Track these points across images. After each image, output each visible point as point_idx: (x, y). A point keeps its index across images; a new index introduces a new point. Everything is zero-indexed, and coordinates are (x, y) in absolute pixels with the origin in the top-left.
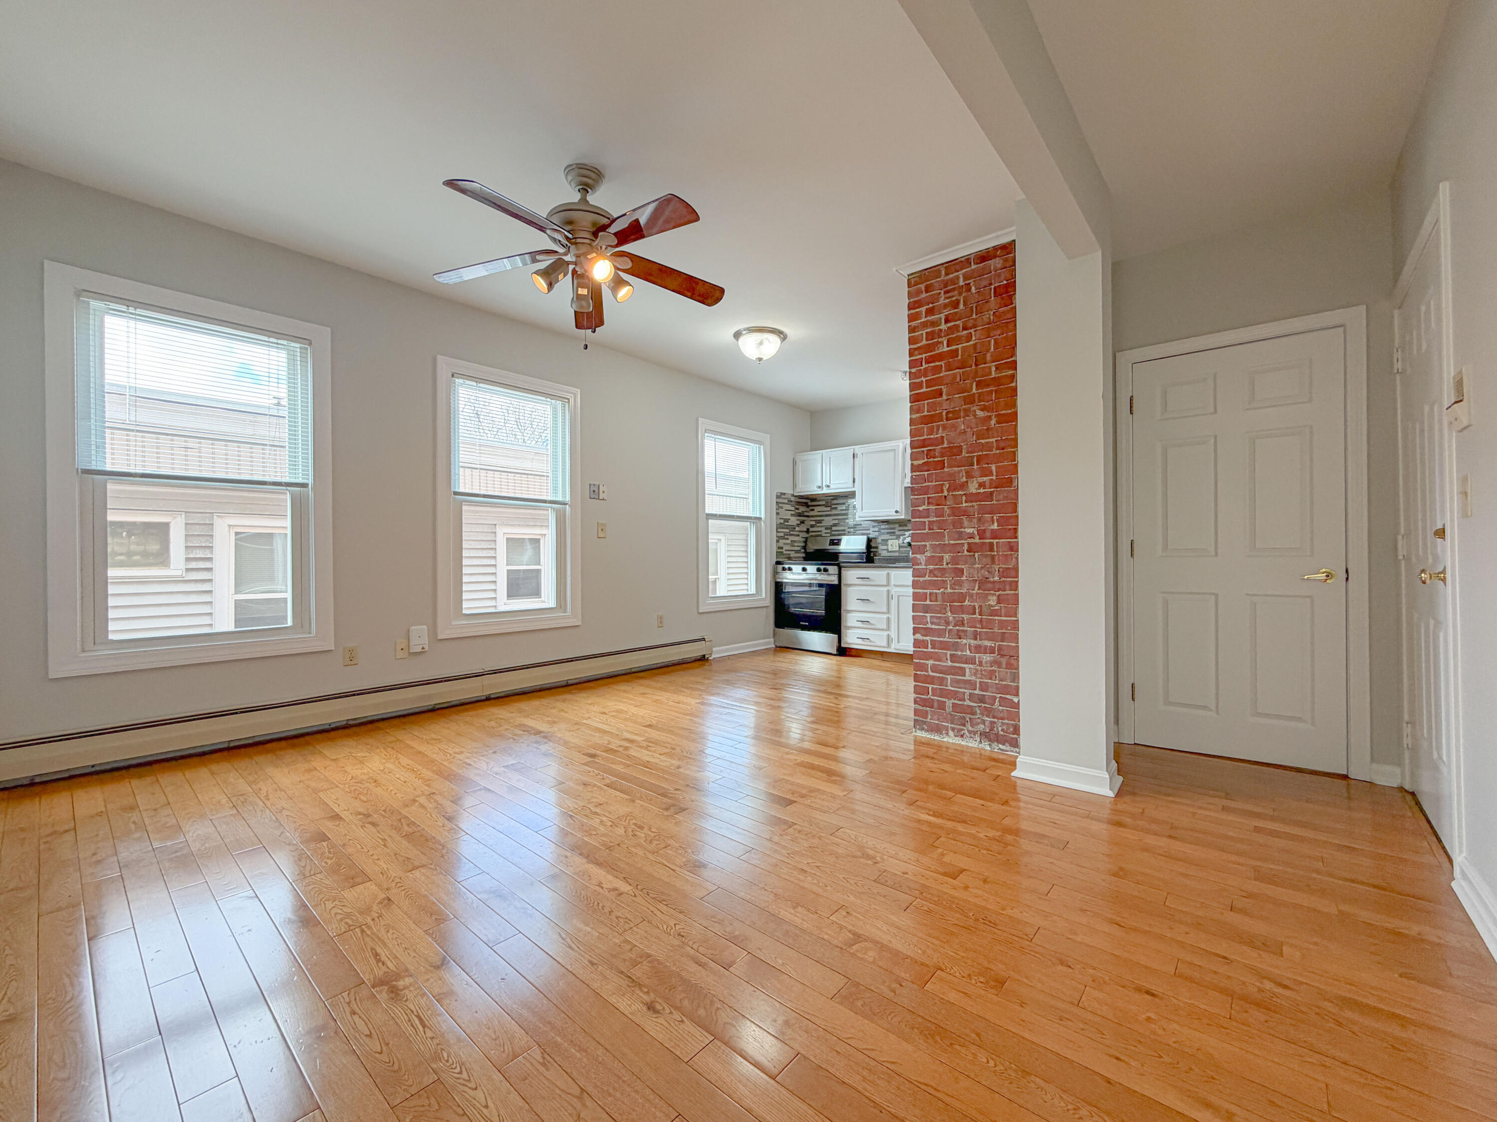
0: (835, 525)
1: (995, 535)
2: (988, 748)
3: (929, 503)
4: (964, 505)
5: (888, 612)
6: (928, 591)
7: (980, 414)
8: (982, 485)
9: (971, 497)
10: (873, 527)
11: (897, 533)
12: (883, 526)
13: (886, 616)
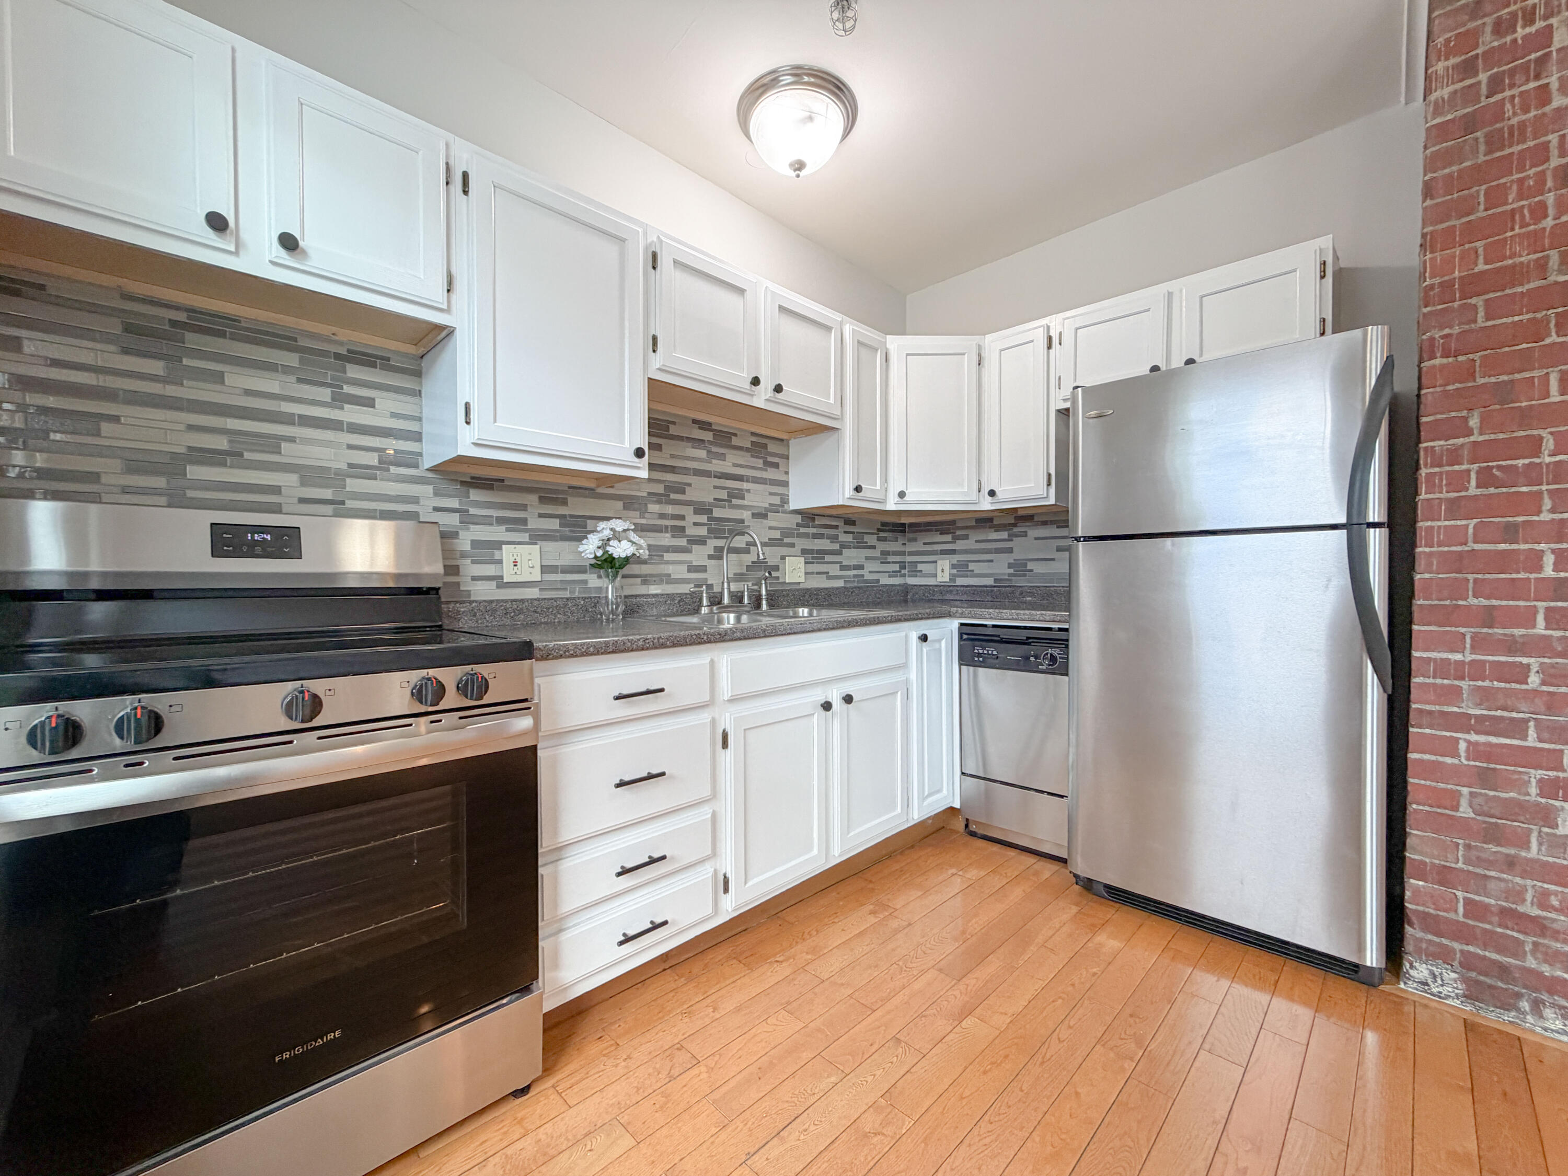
10: (437, 494)
11: (535, 523)
12: (475, 495)
13: (705, 812)
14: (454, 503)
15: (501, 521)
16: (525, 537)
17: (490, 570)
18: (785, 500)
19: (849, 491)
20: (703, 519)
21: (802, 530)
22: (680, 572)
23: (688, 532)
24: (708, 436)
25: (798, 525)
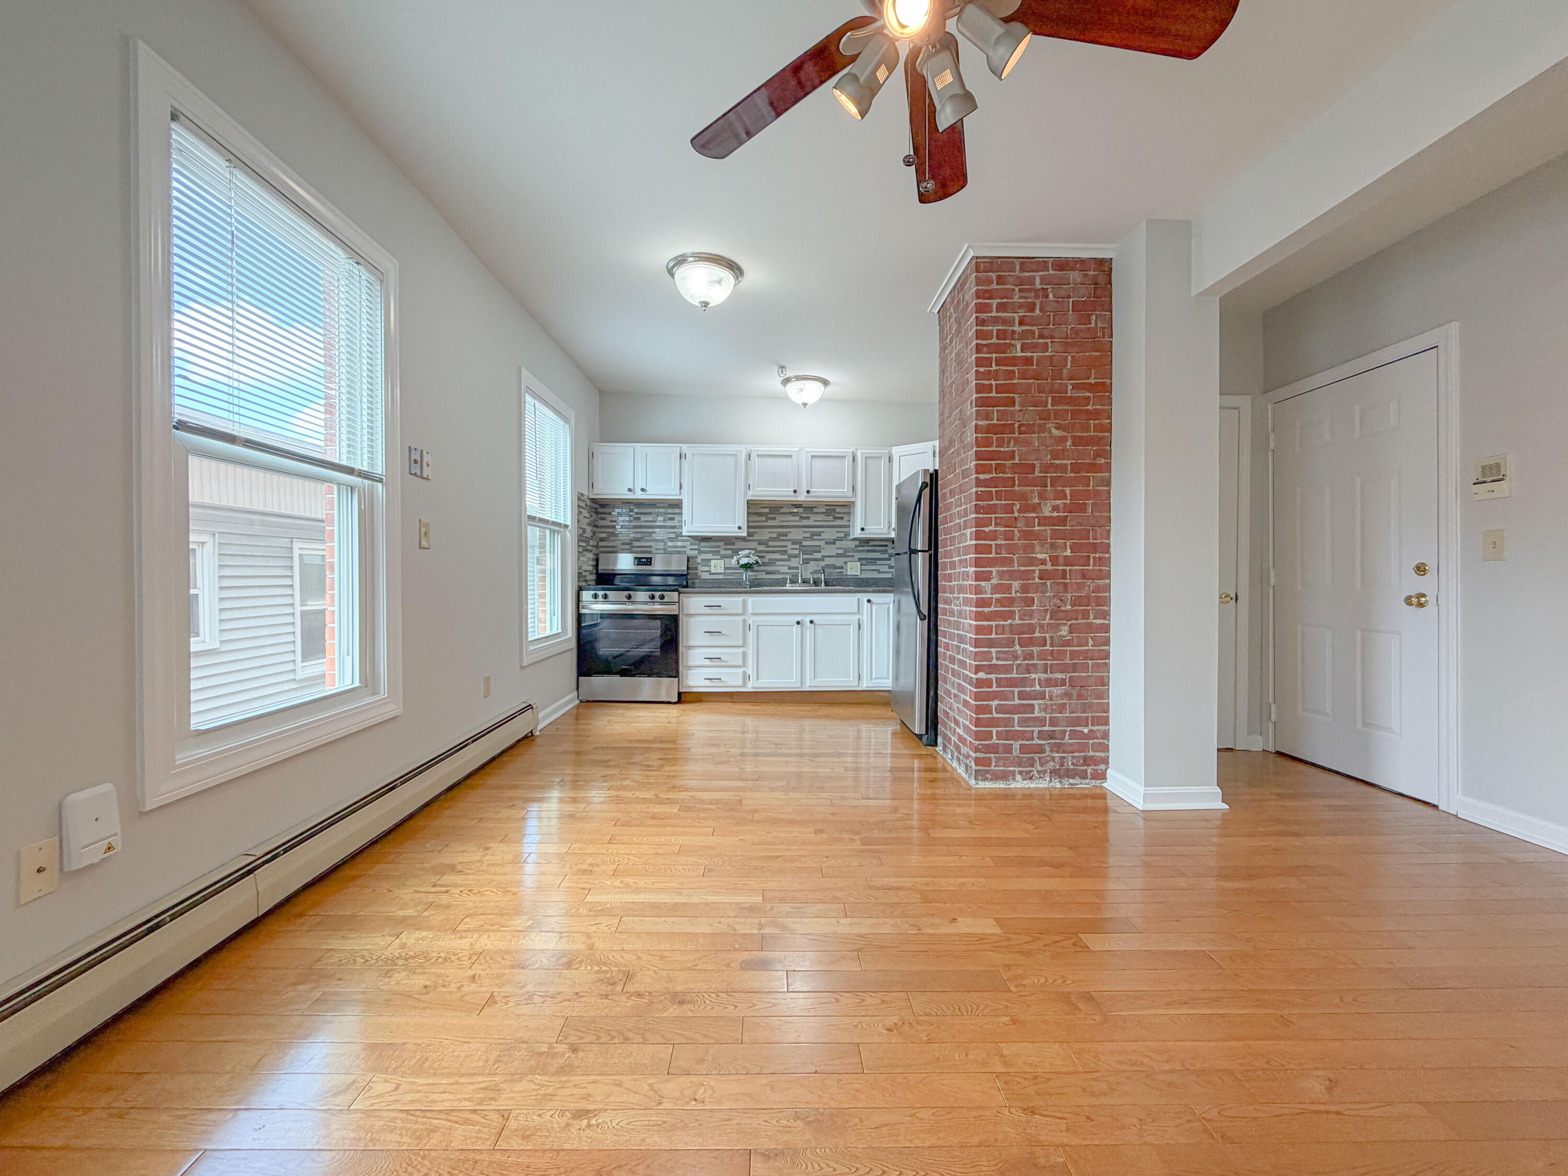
0: (637, 540)
1: (1068, 562)
2: (1058, 785)
3: (996, 524)
4: (1037, 528)
5: (744, 645)
6: (993, 623)
7: (1055, 432)
8: (1055, 508)
9: (1044, 521)
10: (691, 544)
11: (723, 552)
12: (703, 544)
13: (741, 650)
14: (696, 547)
15: (711, 552)
16: (719, 557)
17: (707, 569)
18: (847, 534)
19: (859, 531)
20: (797, 546)
21: (860, 548)
22: (785, 569)
23: (789, 552)
24: (801, 510)
25: (856, 546)
